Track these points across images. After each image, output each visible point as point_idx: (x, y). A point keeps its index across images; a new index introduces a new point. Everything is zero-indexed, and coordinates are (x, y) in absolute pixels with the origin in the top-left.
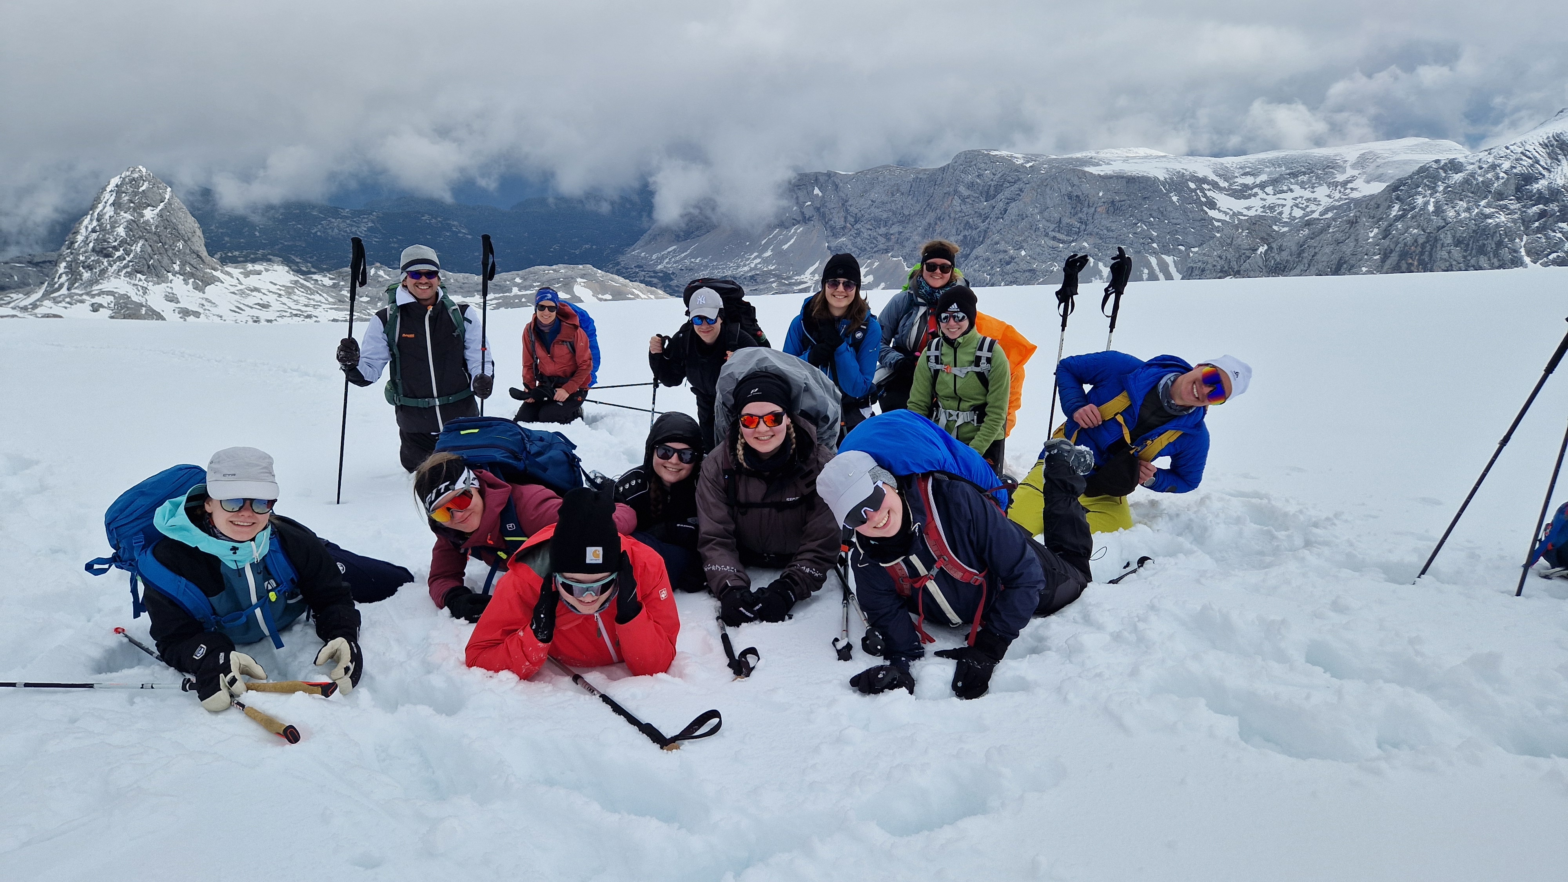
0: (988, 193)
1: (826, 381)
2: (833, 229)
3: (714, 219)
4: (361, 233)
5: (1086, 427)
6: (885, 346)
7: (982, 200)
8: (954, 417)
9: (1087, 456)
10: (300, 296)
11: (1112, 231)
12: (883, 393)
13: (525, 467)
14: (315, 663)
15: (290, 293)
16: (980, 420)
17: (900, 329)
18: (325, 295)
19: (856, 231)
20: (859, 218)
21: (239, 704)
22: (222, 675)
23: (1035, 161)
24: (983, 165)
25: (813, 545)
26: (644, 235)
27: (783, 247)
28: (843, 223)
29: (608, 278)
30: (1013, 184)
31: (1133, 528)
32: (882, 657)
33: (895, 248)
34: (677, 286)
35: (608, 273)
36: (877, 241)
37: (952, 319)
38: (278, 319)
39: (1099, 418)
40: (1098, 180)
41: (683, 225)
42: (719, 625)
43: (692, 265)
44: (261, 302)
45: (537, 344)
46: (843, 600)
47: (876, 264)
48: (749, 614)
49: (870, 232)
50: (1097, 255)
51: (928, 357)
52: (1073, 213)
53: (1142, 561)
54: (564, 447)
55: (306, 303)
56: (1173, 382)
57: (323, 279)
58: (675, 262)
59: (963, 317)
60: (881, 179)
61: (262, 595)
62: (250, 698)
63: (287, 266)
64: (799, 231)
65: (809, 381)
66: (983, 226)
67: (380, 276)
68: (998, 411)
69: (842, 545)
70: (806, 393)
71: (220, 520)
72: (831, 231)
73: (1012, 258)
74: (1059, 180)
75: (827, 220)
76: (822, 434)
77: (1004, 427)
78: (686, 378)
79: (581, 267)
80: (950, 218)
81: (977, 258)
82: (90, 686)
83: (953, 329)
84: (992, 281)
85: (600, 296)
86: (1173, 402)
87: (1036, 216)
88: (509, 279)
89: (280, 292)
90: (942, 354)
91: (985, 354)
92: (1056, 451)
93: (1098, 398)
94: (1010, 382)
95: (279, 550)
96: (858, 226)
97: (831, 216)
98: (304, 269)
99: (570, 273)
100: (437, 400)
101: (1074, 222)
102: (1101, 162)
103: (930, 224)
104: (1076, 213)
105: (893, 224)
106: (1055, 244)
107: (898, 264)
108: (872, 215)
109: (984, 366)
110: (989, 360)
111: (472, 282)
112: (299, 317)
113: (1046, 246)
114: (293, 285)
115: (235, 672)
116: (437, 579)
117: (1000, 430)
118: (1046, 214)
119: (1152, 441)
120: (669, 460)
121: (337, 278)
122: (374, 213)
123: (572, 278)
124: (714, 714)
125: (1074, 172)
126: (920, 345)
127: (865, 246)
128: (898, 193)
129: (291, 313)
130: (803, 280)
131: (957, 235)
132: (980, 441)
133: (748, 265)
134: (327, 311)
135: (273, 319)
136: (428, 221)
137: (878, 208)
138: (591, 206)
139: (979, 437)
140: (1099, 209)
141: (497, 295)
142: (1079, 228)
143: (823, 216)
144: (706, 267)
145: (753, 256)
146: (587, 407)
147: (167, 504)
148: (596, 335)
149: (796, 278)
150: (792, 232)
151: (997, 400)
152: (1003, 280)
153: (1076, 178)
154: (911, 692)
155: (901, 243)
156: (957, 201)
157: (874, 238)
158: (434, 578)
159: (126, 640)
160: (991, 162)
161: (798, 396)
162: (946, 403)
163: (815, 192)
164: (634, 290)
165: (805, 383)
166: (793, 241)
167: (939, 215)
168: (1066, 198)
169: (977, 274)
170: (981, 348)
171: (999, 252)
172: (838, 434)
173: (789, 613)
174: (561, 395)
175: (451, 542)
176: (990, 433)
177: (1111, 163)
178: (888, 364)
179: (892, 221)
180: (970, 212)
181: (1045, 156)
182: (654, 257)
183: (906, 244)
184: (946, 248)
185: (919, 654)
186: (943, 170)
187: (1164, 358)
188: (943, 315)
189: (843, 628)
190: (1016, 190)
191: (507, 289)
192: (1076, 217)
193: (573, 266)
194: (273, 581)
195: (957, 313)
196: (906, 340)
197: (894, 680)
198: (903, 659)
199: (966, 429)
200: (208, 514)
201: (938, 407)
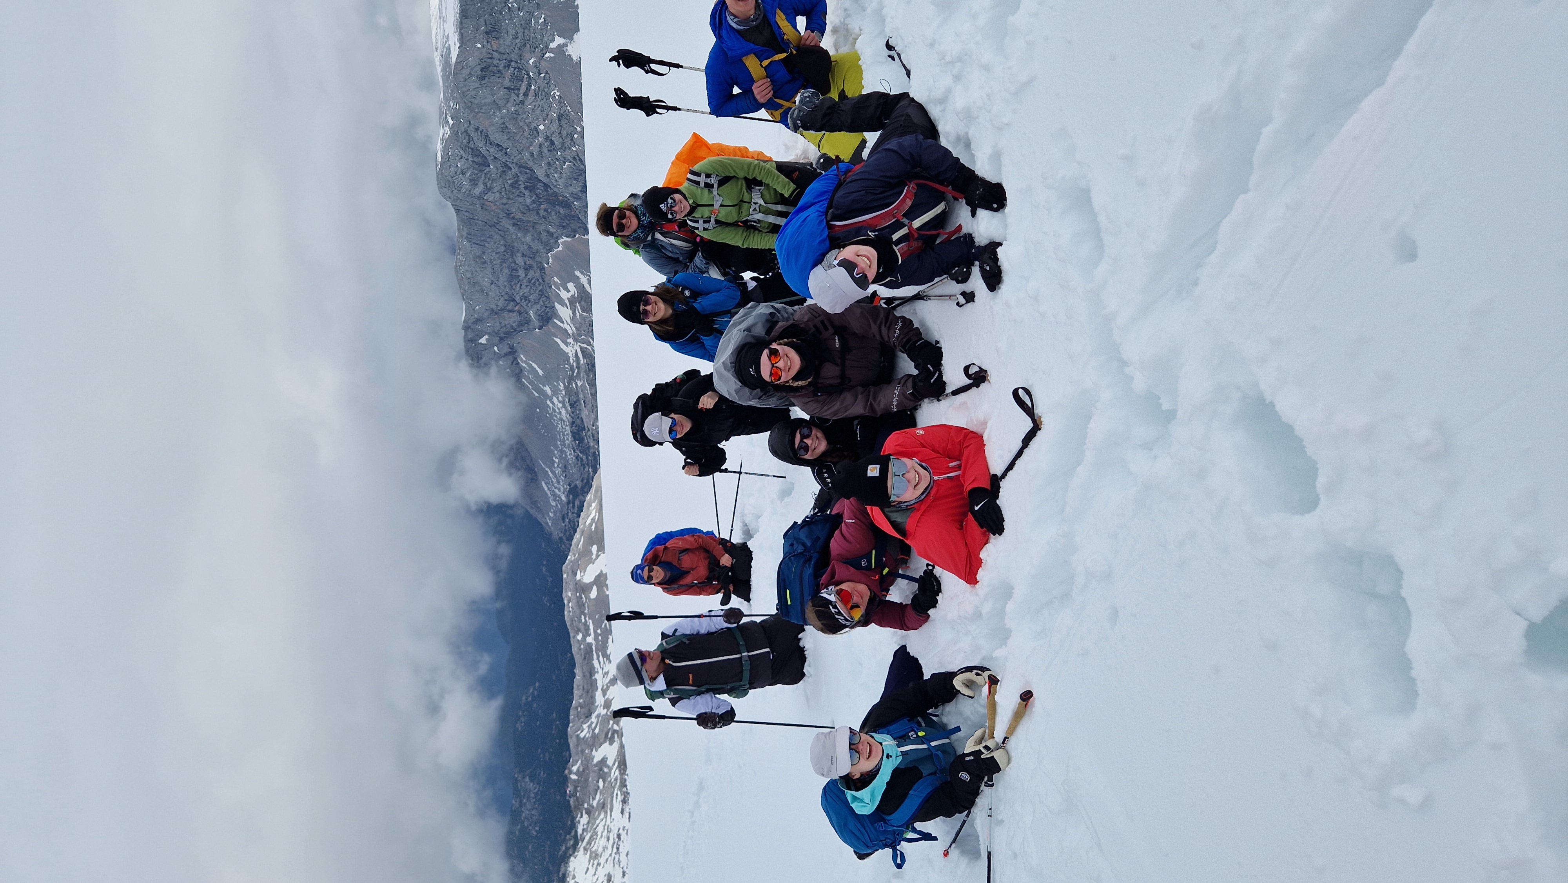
0: (480, 164)
1: (741, 315)
2: (521, 324)
4: (535, 788)
5: (772, 92)
6: (690, 268)
7: (488, 170)
8: (757, 206)
9: (805, 95)
10: (599, 844)
11: (517, 33)
13: (817, 552)
14: (972, 698)
15: (597, 855)
16: (760, 183)
17: (675, 256)
18: (597, 822)
19: (523, 301)
20: (510, 297)
21: (1003, 743)
22: (982, 757)
23: (446, 114)
24: (452, 169)
25: (874, 328)
26: (531, 513)
27: (541, 374)
28: (515, 314)
29: (575, 549)
30: (470, 138)
31: (859, 52)
32: (972, 267)
33: (539, 260)
34: (582, 481)
35: (571, 549)
36: (532, 279)
37: (674, 209)
38: (622, 866)
39: (765, 81)
40: (465, 48)
41: (520, 473)
43: (560, 466)
45: (681, 583)
46: (924, 300)
47: (556, 279)
48: (936, 375)
49: (523, 286)
50: (542, 49)
51: (704, 229)
52: (500, 75)
53: (889, 47)
54: (797, 530)
55: (606, 839)
56: (735, 17)
57: (582, 823)
58: (559, 483)
59: (671, 198)
60: (469, 276)
61: (920, 740)
64: (524, 359)
65: (742, 329)
66: (515, 170)
67: (578, 770)
69: (874, 304)
70: (752, 331)
71: (867, 766)
72: (523, 326)
73: (547, 138)
74: (466, 90)
75: (512, 330)
76: (784, 318)
77: (765, 161)
78: (719, 445)
79: (565, 576)
80: (507, 204)
81: (547, 176)
82: (989, 854)
83: (682, 208)
84: (571, 159)
85: (594, 557)
86: (752, 17)
87: (504, 114)
88: (578, 645)
89: (596, 864)
90: (702, 217)
91: (702, 179)
92: (799, 122)
93: (747, 82)
94: (725, 157)
95: (888, 728)
96: (518, 298)
97: (508, 326)
98: (572, 842)
99: (571, 586)
100: (743, 654)
101: (508, 74)
102: (446, 46)
103: (514, 225)
104: (499, 71)
105: (515, 262)
106: (531, 93)
107: (555, 257)
108: (506, 283)
109: (713, 180)
110: (708, 176)
111: (582, 682)
112: (619, 845)
113: (534, 104)
114: (589, 852)
115: (980, 747)
116: (904, 623)
117: (768, 165)
118: (501, 103)
119: (784, 34)
120: (809, 445)
121: (581, 810)
122: (516, 776)
123: (576, 584)
124: (1015, 393)
125: (457, 74)
126: (690, 235)
127: (537, 291)
128: (483, 258)
129: (616, 854)
130: (574, 355)
131: (524, 197)
132: (778, 183)
133: (559, 409)
134: (613, 820)
135: (622, 870)
136: (523, 724)
137: (499, 278)
139: (774, 184)
140: (495, 48)
141: (595, 657)
142: (515, 68)
143: (508, 334)
144: (562, 451)
145: (551, 405)
147: (854, 806)
148: (671, 532)
149: (572, 361)
150: (526, 366)
151: (742, 169)
152: (570, 149)
153: (463, 71)
154: (1000, 244)
155: (534, 255)
156: (490, 197)
157: (530, 282)
158: (905, 627)
159: (953, 845)
160: (448, 160)
161: (754, 337)
162: (744, 214)
163: (485, 342)
164: (587, 523)
165: (744, 331)
166: (534, 365)
167: (505, 215)
168: (483, 82)
169: (565, 175)
170: (698, 183)
171: (541, 153)
172: (784, 305)
173: (934, 344)
174: (726, 560)
175: (877, 607)
176: (771, 175)
177: (446, 34)
178: (706, 266)
179: (511, 263)
180: (500, 183)
181: (441, 104)
182: (553, 504)
183: (535, 248)
184: (603, 214)
185: (969, 238)
186: (458, 211)
187: (713, 24)
188: (670, 216)
189: (947, 299)
190: (476, 135)
191: (589, 649)
192: (503, 72)
193: (564, 584)
194: (910, 734)
195: (667, 204)
196: (685, 250)
197: (990, 257)
198: (973, 251)
199: (767, 197)
200: (861, 775)
201: (747, 221)
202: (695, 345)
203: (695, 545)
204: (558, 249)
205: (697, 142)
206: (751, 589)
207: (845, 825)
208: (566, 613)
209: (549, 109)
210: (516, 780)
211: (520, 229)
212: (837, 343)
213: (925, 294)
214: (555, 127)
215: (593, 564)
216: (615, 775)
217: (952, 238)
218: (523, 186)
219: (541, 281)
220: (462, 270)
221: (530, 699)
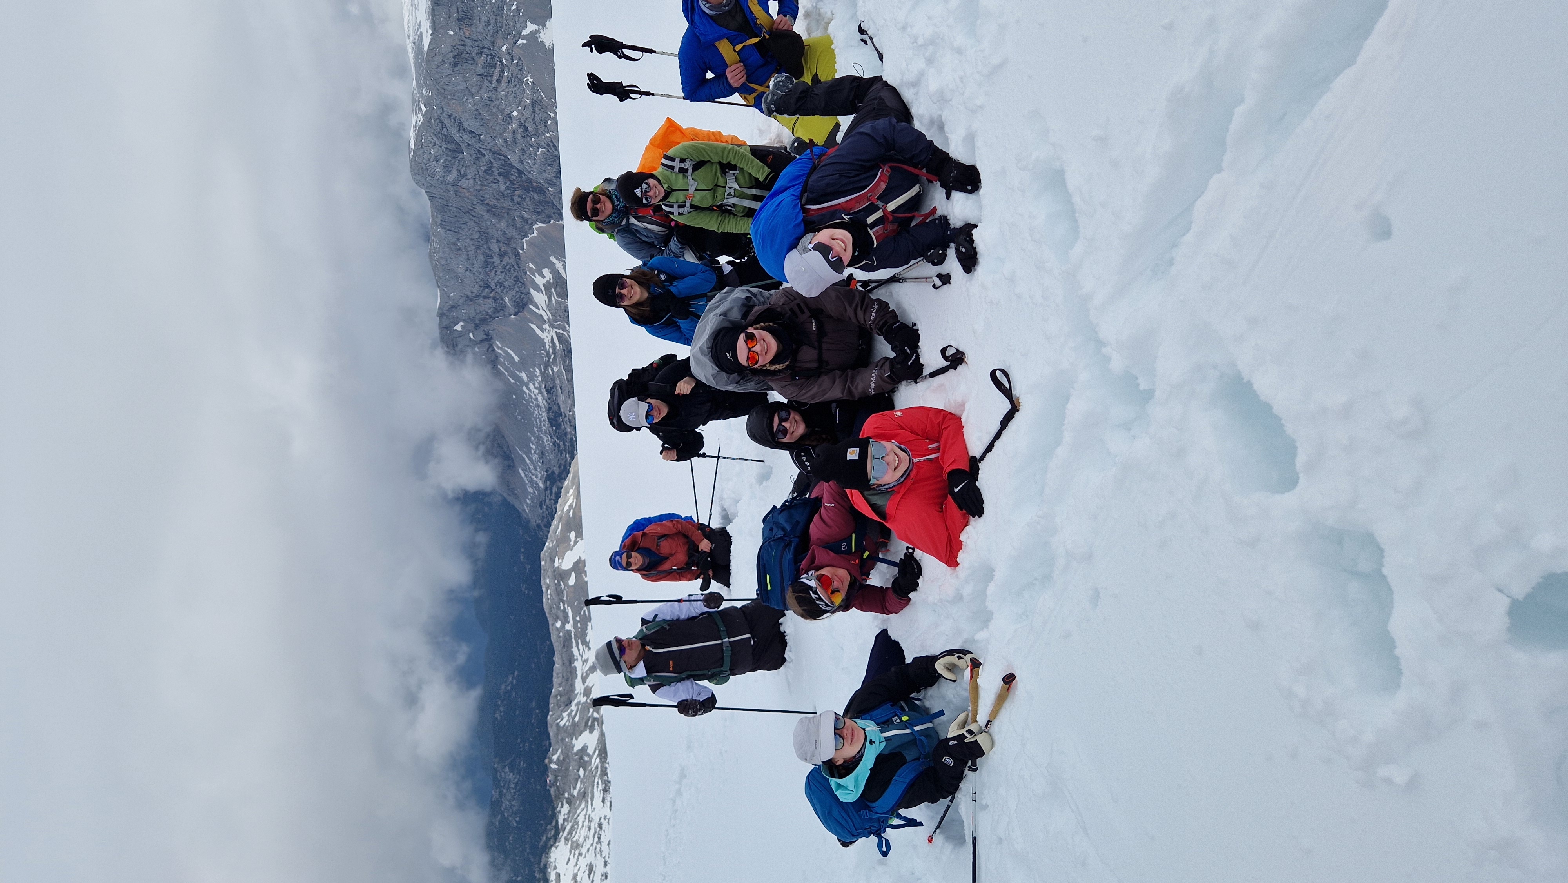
0: (454, 151)
1: (717, 300)
2: (496, 311)
3: (489, 429)
4: (515, 778)
5: (745, 76)
7: (461, 157)
8: (732, 191)
9: (778, 79)
10: (580, 834)
11: (489, 20)
12: (707, 254)
13: (796, 537)
14: (954, 681)
15: (578, 845)
16: (734, 168)
17: (650, 240)
18: (578, 811)
19: (498, 287)
20: (485, 284)
21: (986, 726)
22: (966, 741)
23: (419, 102)
24: (425, 156)
26: (509, 500)
27: (517, 361)
28: (490, 300)
29: (553, 535)
30: (443, 125)
31: (832, 36)
32: (948, 249)
33: (514, 246)
34: (560, 467)
35: (549, 536)
36: (507, 265)
37: (648, 194)
38: (603, 856)
39: (738, 65)
40: (437, 35)
41: (497, 461)
42: (922, 381)
43: (537, 452)
44: (587, 872)
45: (660, 569)
46: (900, 282)
47: (531, 265)
48: (914, 357)
49: (498, 273)
50: (515, 36)
51: (679, 214)
52: (473, 62)
53: (862, 31)
54: (776, 514)
55: (587, 829)
57: (562, 813)
58: (536, 469)
59: (646, 183)
60: (443, 262)
61: (904, 725)
62: (982, 718)
63: (551, 848)
64: (500, 345)
65: (718, 313)
66: (488, 156)
67: (558, 759)
68: (726, 152)
69: (851, 287)
70: (728, 315)
71: (850, 751)
72: (498, 312)
73: (520, 125)
74: (438, 77)
75: (487, 317)
76: (760, 302)
77: (739, 146)
78: (696, 430)
79: (543, 563)
80: (481, 190)
81: (521, 162)
82: (974, 839)
83: (656, 193)
84: (545, 145)
85: (572, 543)
86: (724, 2)
87: (477, 100)
88: (557, 633)
89: (577, 854)
90: (677, 202)
91: (677, 164)
92: (773, 106)
93: (720, 67)
94: (699, 142)
95: (871, 713)
96: (493, 285)
97: (484, 312)
98: (553, 833)
99: (549, 574)
100: (724, 640)
101: (480, 61)
102: (418, 33)
103: (488, 211)
104: (472, 58)
105: (489, 249)
106: (504, 80)
107: (530, 243)
108: (481, 270)
109: (687, 165)
110: (682, 161)
111: (561, 669)
112: (600, 835)
113: (507, 90)
114: (570, 842)
115: (964, 731)
116: (886, 607)
117: (742, 150)
118: (474, 90)
119: (757, 19)
120: (788, 429)
121: (561, 800)
122: (496, 766)
123: (555, 571)
124: (993, 374)
125: (429, 61)
126: (665, 219)
127: (512, 278)
128: (457, 244)
129: (597, 843)
130: (550, 341)
131: (498, 183)
132: (753, 167)
133: (535, 395)
134: (594, 809)
135: (603, 860)
136: (502, 714)
137: (473, 264)
138: (481, 553)
139: (749, 168)
140: (467, 35)
141: (574, 644)
142: (488, 55)
143: (484, 321)
144: (539, 438)
145: (527, 391)
146: (715, 524)
147: (838, 793)
148: (650, 517)
149: (547, 347)
150: (501, 352)
151: (716, 153)
152: (544, 135)
153: (436, 58)
154: (975, 226)
155: (508, 241)
156: (464, 183)
157: (505, 268)
158: (886, 611)
159: (938, 830)
160: (422, 147)
161: (730, 321)
162: (719, 198)
163: (460, 329)
164: (565, 510)
165: (720, 316)
166: (510, 351)
167: (479, 201)
168: (456, 69)
169: (539, 161)
170: (672, 168)
171: (514, 139)
172: (760, 290)
173: (911, 326)
174: (705, 545)
175: (857, 592)
177: (418, 22)
178: (681, 250)
179: (486, 249)
180: (474, 170)
181: (414, 91)
182: (531, 490)
183: (509, 235)
184: (577, 199)
185: (945, 220)
186: (431, 198)
187: (685, 11)
188: (645, 201)
189: (923, 282)
190: (449, 121)
191: (567, 637)
192: (476, 58)
193: (542, 572)
194: (893, 719)
195: (642, 189)
196: (660, 235)
197: (965, 239)
198: (949, 233)
199: (742, 181)
200: (845, 762)
201: (722, 205)
202: (671, 328)
203: (674, 531)
204: (533, 235)
205: (671, 127)
206: (730, 574)
207: (830, 813)
208: (544, 600)
209: (522, 95)
210: (496, 769)
211: (494, 215)
212: (814, 326)
213: (901, 277)
214: (528, 113)
215: (572, 550)
216: (596, 764)
217: (928, 221)
218: (497, 172)
219: (516, 267)
220: (436, 256)
221: (509, 688)
